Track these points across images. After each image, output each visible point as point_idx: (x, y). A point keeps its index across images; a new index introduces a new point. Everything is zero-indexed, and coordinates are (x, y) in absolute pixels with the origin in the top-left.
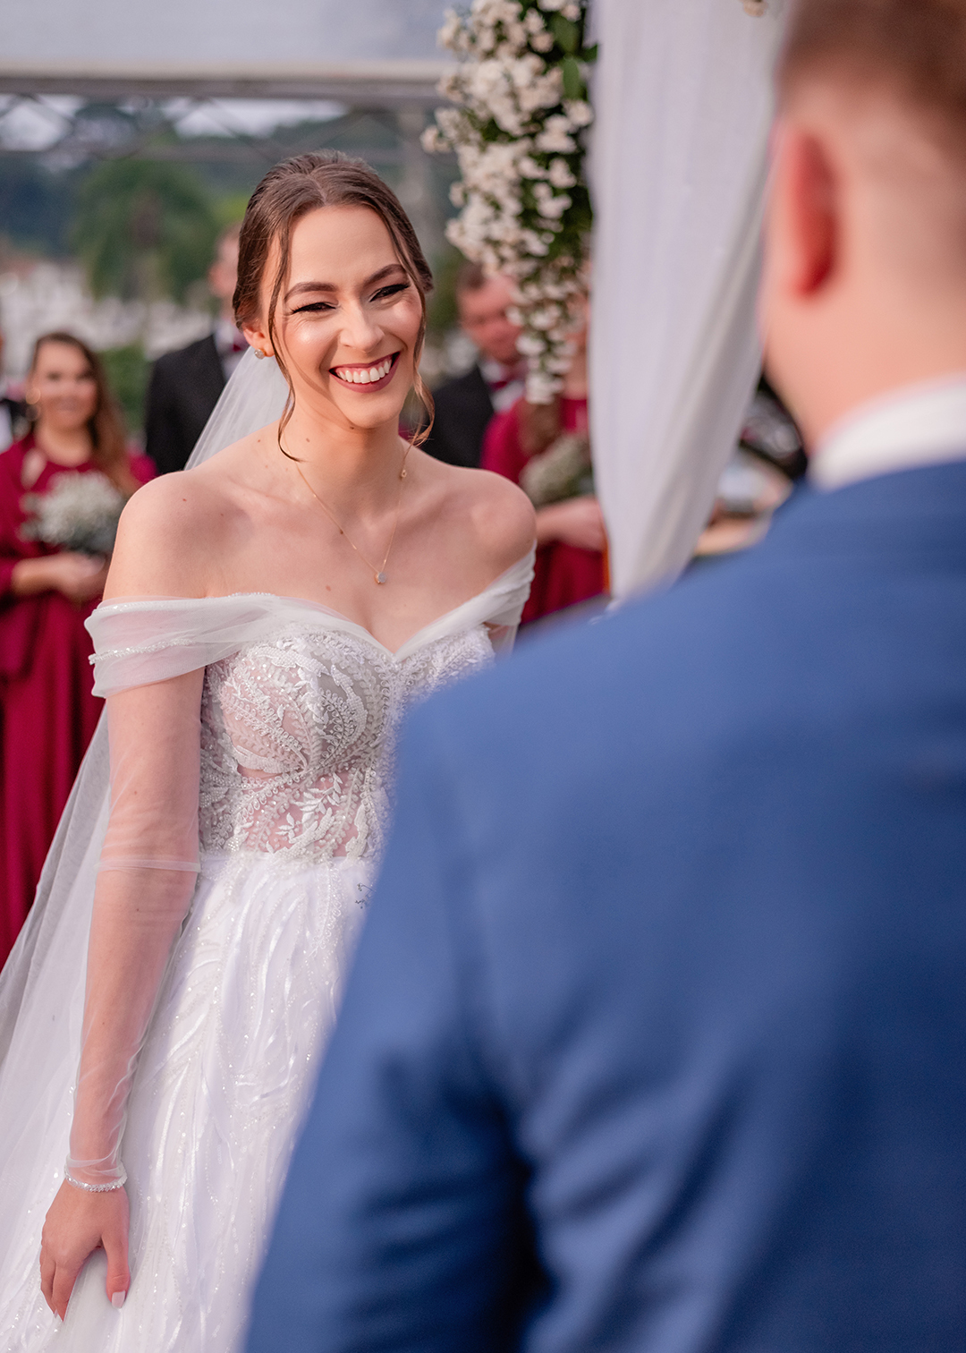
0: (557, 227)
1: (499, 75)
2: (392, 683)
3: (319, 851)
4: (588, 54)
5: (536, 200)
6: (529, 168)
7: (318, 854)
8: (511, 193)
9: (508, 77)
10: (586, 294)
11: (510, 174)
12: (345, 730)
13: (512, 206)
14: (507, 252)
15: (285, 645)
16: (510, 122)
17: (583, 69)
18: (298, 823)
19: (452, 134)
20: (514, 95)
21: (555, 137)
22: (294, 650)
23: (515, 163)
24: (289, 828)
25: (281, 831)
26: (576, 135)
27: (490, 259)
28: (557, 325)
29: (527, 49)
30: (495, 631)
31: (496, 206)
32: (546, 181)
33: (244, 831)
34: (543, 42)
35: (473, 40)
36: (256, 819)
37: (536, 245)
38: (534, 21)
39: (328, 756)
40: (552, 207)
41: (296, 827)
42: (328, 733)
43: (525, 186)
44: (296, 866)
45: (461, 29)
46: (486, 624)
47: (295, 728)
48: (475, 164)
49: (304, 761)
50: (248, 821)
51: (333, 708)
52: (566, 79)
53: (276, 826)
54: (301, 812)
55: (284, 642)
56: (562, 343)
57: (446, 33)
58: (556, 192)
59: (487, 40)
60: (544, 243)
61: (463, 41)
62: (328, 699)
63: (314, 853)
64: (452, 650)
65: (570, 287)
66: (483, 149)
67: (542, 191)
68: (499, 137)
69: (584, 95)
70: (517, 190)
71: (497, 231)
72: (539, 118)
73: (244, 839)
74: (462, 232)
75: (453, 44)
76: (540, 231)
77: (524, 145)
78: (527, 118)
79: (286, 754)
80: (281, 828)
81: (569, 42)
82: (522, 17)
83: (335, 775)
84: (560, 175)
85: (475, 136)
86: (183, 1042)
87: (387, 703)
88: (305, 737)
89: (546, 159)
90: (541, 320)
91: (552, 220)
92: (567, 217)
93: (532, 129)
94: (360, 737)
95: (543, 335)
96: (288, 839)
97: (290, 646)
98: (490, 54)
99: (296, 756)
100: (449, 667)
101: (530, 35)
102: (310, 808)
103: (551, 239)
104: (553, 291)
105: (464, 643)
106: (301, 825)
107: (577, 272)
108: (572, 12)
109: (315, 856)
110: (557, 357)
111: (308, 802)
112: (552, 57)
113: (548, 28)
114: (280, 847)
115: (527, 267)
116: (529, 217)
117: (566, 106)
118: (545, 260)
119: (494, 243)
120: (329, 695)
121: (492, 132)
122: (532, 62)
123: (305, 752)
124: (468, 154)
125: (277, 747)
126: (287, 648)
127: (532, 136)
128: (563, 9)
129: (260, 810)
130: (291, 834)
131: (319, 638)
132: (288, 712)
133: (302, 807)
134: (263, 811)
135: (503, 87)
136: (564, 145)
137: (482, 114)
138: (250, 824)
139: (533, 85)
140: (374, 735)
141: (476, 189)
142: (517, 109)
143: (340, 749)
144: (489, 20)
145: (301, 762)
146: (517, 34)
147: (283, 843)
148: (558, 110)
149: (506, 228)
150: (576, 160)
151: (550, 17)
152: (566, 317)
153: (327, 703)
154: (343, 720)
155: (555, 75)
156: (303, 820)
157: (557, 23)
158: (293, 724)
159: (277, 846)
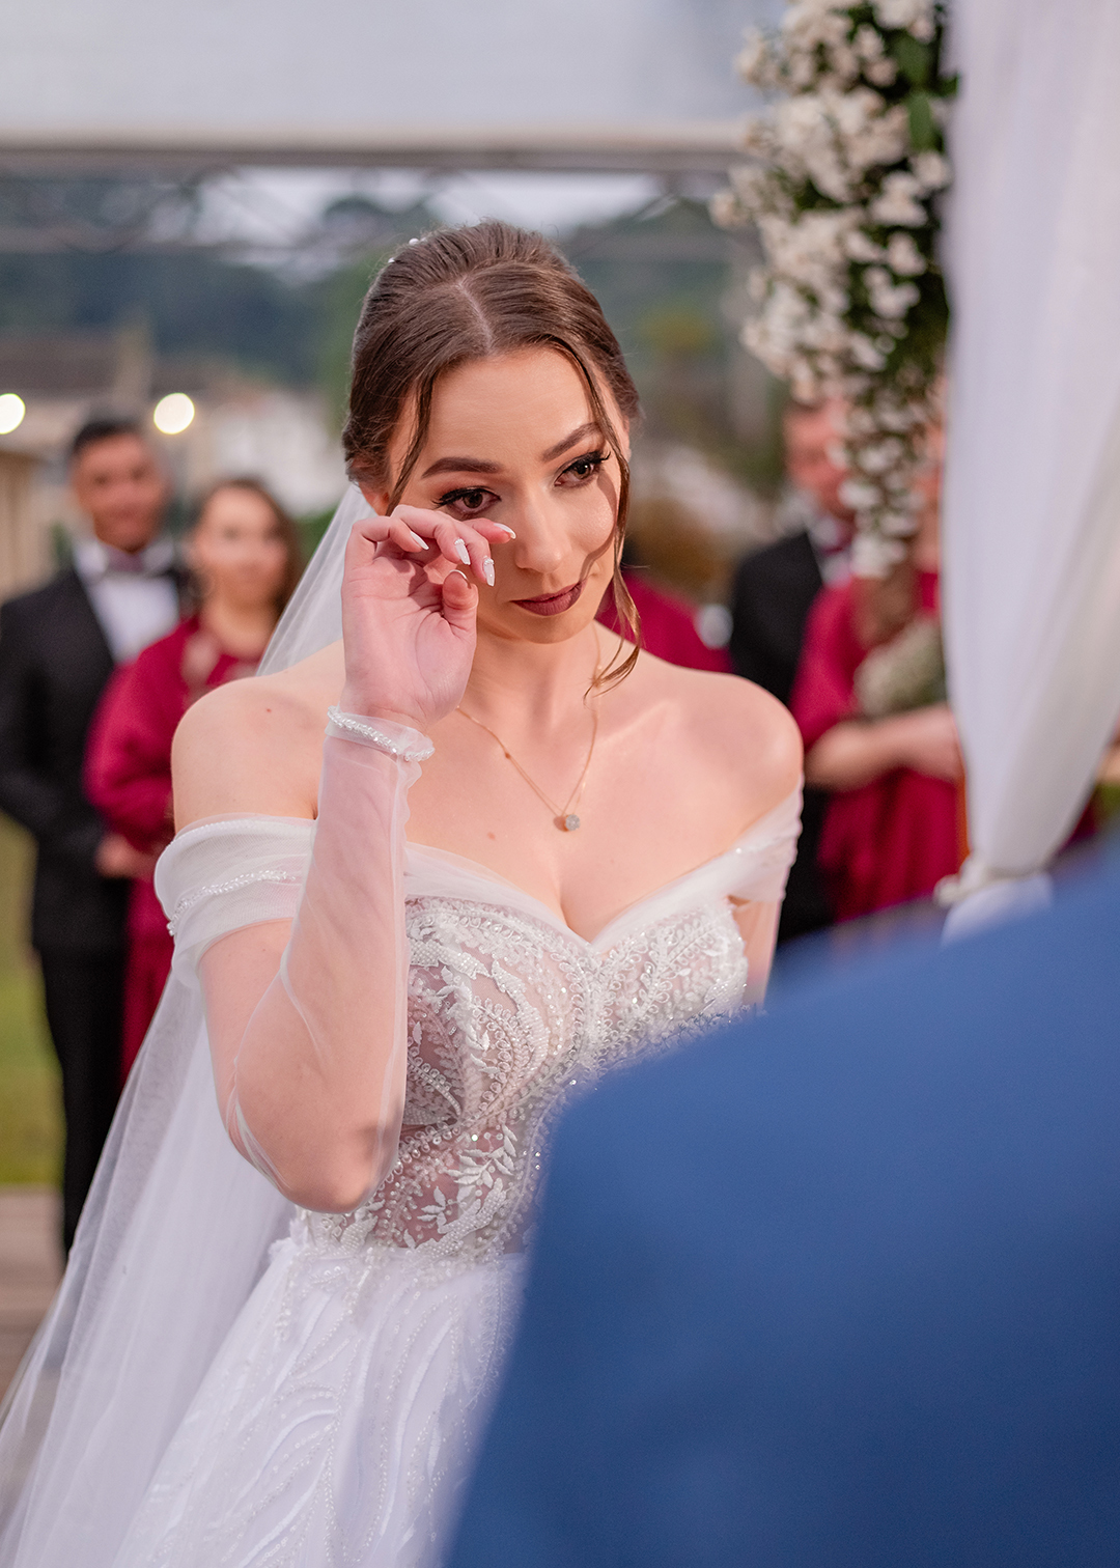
0: (897, 330)
1: (819, 119)
2: (587, 987)
3: (481, 1245)
4: (942, 84)
5: (868, 291)
6: (860, 247)
7: (482, 1250)
8: (835, 283)
9: (831, 121)
10: (938, 423)
11: (834, 256)
12: (515, 1059)
13: (834, 300)
14: (827, 365)
15: (424, 932)
16: (833, 182)
17: (937, 108)
18: (450, 1202)
19: (753, 201)
20: (839, 145)
21: (897, 203)
22: (437, 941)
23: (840, 241)
24: (438, 1209)
25: (426, 1214)
26: (929, 202)
27: (803, 375)
28: (898, 466)
29: (860, 81)
30: (743, 908)
31: (812, 299)
32: (885, 267)
33: (370, 1215)
34: (882, 72)
35: (785, 71)
36: (388, 1198)
37: (869, 354)
38: (870, 42)
39: (492, 1098)
40: (890, 301)
41: (448, 1208)
42: (489, 1063)
43: (855, 271)
44: (448, 1268)
45: (768, 56)
46: (732, 899)
47: (439, 1057)
48: (784, 241)
49: (457, 1107)
50: (377, 1199)
51: (496, 1026)
52: (914, 123)
53: (420, 1206)
54: (457, 1185)
55: (421, 929)
56: (904, 492)
57: (747, 60)
58: (896, 280)
59: (803, 70)
60: (881, 353)
61: (771, 73)
62: (489, 1011)
63: (476, 1247)
64: (680, 936)
65: (917, 412)
66: (795, 219)
67: (877, 279)
68: (818, 203)
69: (939, 143)
70: (845, 279)
71: (813, 335)
72: (874, 179)
73: (371, 1227)
74: (765, 335)
75: (756, 78)
76: (873, 334)
77: (852, 216)
78: (858, 178)
79: (429, 1096)
80: (425, 1209)
81: (917, 69)
82: (851, 36)
83: (506, 1129)
84: (903, 255)
85: (785, 203)
86: (272, 1538)
87: (581, 1017)
88: (456, 1070)
89: (883, 234)
90: (875, 459)
91: (892, 320)
92: (912, 317)
93: (865, 193)
94: (540, 1068)
95: (877, 480)
96: (436, 1226)
97: (431, 934)
98: (808, 89)
99: (444, 1099)
100: (676, 962)
101: (863, 62)
102: (472, 1180)
103: (891, 348)
104: (893, 419)
105: (699, 925)
106: (456, 1206)
107: (928, 394)
108: (923, 29)
109: (477, 1252)
110: (897, 511)
111: (468, 1171)
112: (894, 93)
113: (889, 51)
114: (425, 1239)
115: (858, 385)
116: (859, 315)
117: (912, 160)
118: (884, 377)
119: (808, 352)
120: (491, 1006)
121: (810, 198)
122: (866, 100)
123: (456, 1092)
124: (774, 227)
125: (415, 1086)
126: (426, 938)
127: (864, 203)
128: (912, 25)
129: (394, 1183)
130: (441, 1220)
131: (475, 921)
132: (428, 1034)
133: (457, 1179)
134: (397, 1184)
135: (824, 133)
136: (911, 214)
137: (795, 175)
138: (380, 1204)
139: (866, 131)
140: (562, 1064)
141: (784, 277)
142: (844, 164)
143: (510, 1088)
144: (806, 42)
145: (452, 1109)
146: (845, 61)
147: (431, 1232)
148: (902, 166)
149: (828, 331)
150: (927, 236)
151: (892, 37)
152: (911, 455)
153: (486, 1019)
154: (512, 1043)
155: (898, 118)
156: (460, 1198)
157: (902, 46)
158: (436, 1051)
159: (420, 1237)
